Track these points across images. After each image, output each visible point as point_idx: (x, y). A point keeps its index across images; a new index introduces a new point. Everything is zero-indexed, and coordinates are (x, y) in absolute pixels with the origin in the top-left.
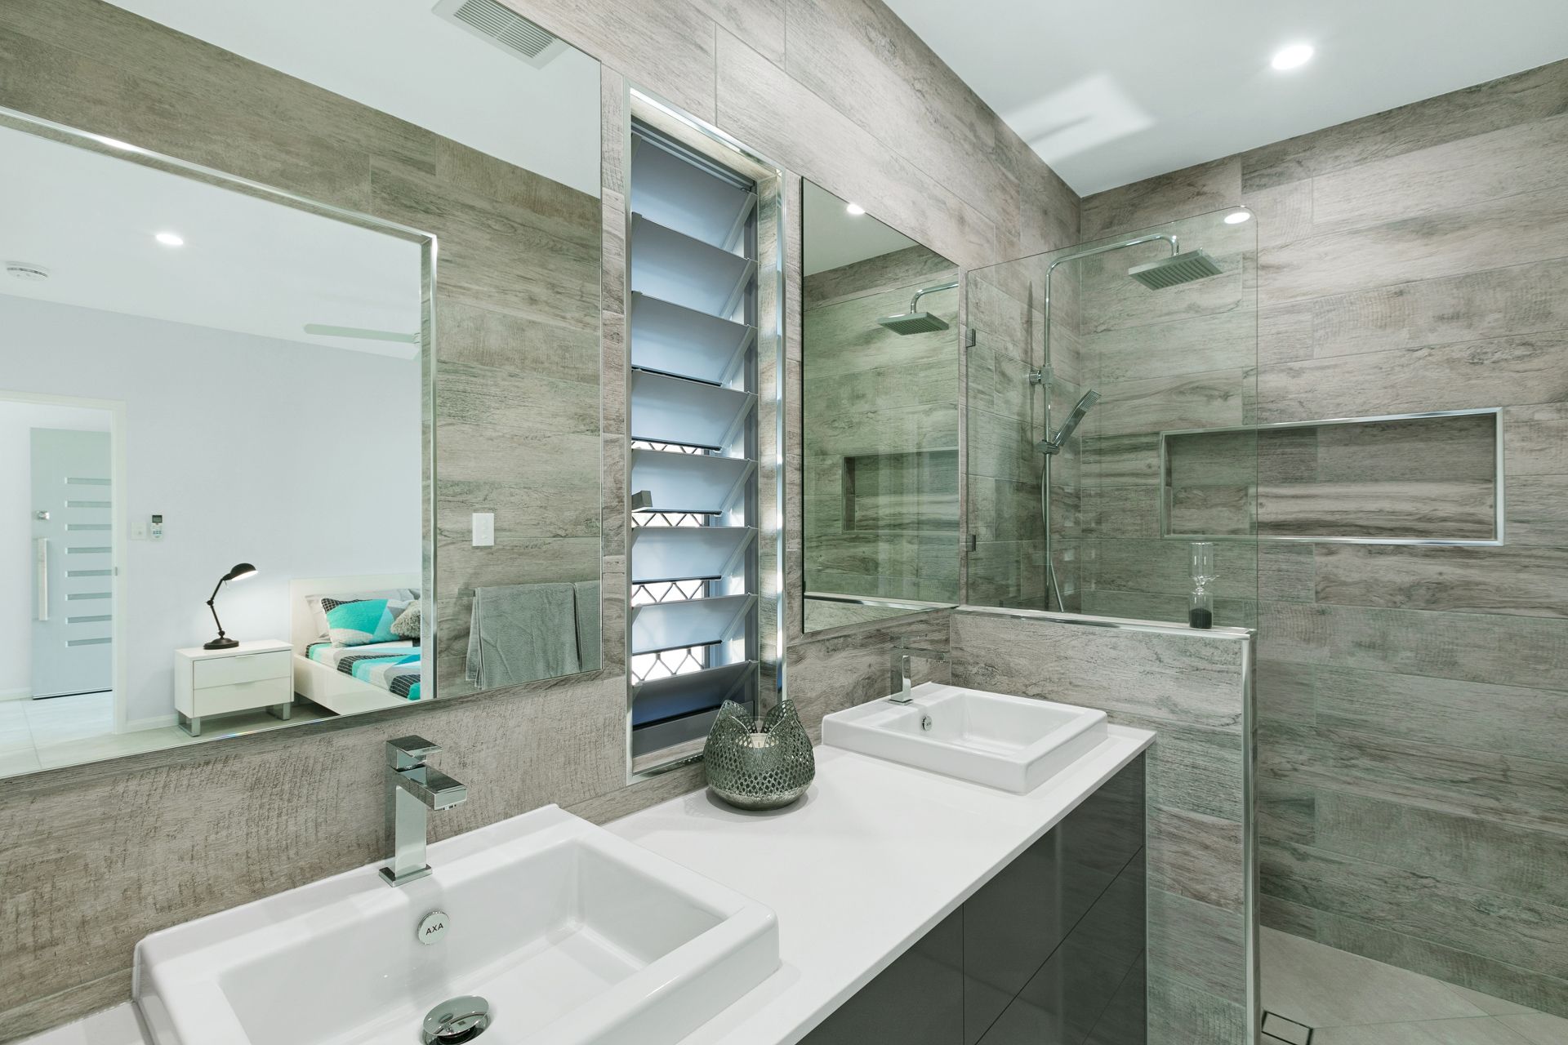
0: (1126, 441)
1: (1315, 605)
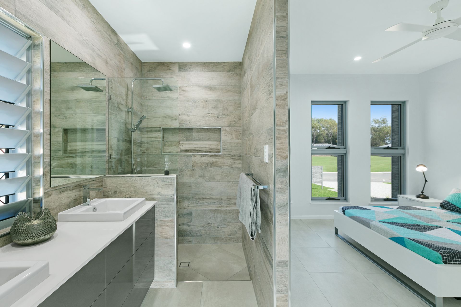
0: (153, 129)
1: (192, 168)
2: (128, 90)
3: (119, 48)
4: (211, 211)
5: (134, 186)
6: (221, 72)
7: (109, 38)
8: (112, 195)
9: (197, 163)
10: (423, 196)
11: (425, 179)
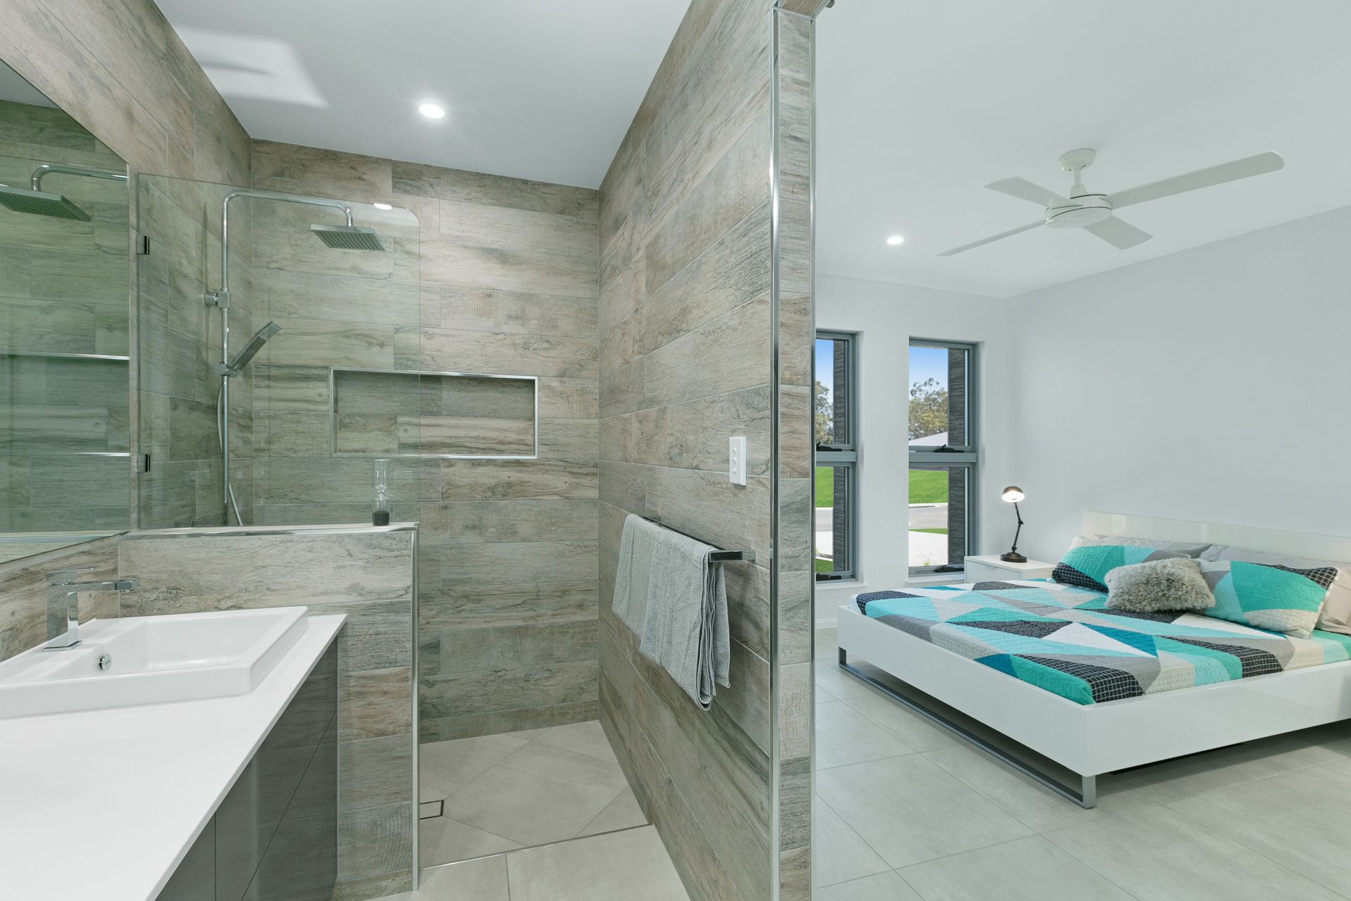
0: (299, 371)
1: (441, 503)
2: (205, 226)
3: (175, 74)
4: (502, 631)
5: (256, 568)
6: (535, 210)
7: (139, 30)
8: (159, 604)
9: (459, 486)
10: (1014, 557)
11: (1019, 519)
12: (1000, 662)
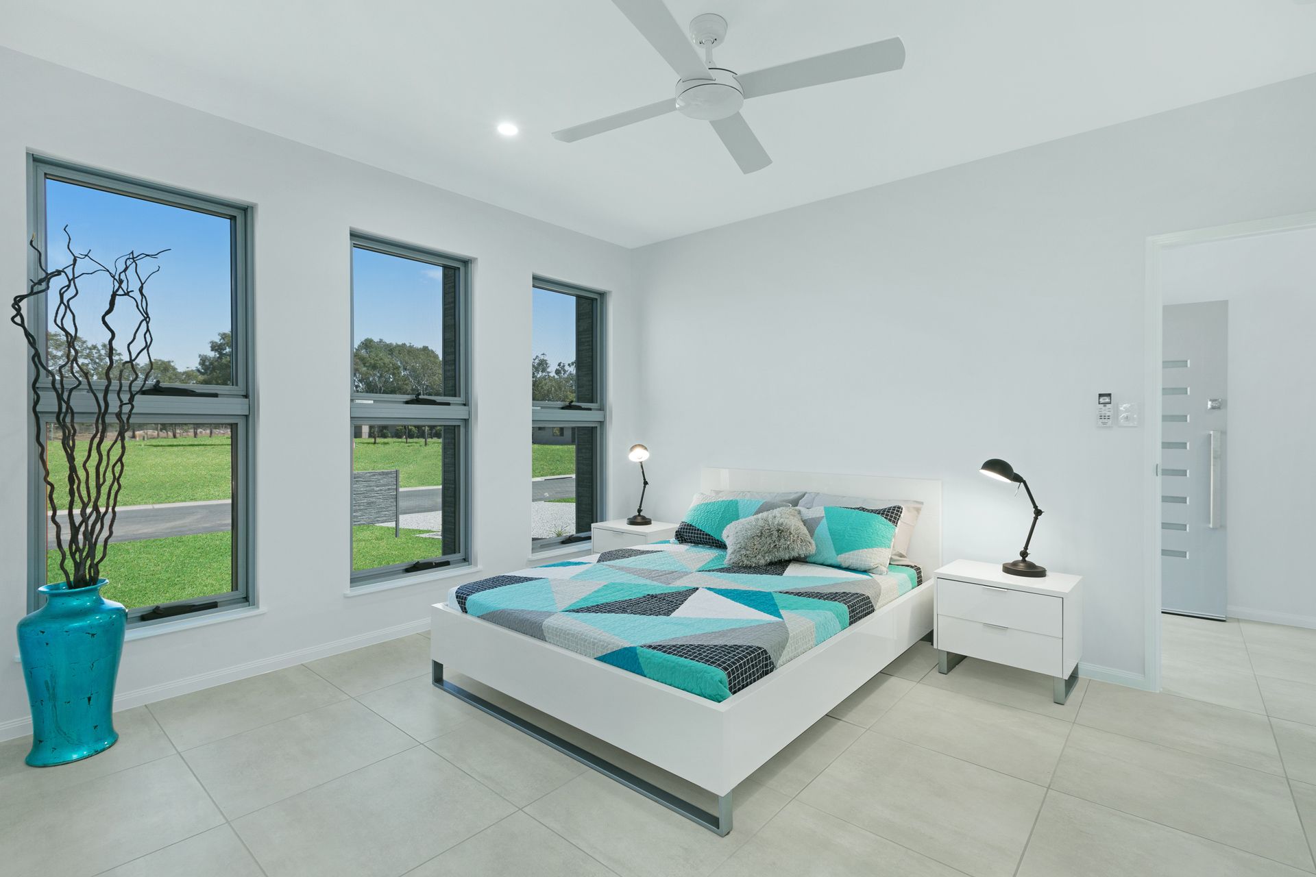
10: (640, 519)
12: (625, 659)
